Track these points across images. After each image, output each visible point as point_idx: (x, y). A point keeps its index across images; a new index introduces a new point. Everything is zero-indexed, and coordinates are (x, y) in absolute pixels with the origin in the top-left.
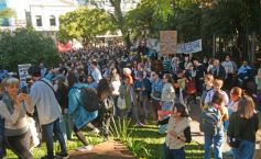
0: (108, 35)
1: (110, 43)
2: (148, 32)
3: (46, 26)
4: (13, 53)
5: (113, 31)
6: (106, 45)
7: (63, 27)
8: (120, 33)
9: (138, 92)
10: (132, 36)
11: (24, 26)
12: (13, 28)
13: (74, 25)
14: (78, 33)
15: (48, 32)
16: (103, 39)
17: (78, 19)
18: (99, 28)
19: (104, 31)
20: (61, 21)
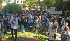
0: (36, 7)
1: (36, 9)
2: (47, 7)
3: (19, 3)
4: (10, 9)
5: (37, 6)
6: (35, 9)
7: (24, 4)
8: (39, 7)
9: (42, 23)
10: (42, 8)
11: (14, 2)
12: (11, 3)
13: (27, 3)
14: (28, 6)
15: (20, 5)
16: (34, 8)
17: (28, 2)
18: (34, 5)
19: (35, 6)
20: (24, 2)
